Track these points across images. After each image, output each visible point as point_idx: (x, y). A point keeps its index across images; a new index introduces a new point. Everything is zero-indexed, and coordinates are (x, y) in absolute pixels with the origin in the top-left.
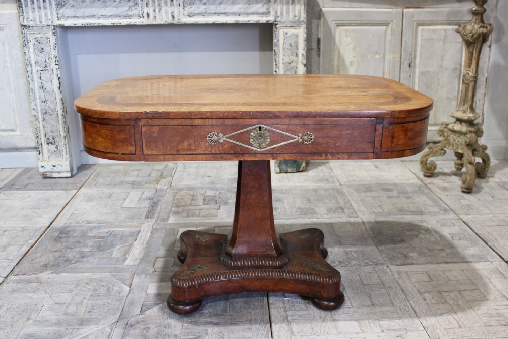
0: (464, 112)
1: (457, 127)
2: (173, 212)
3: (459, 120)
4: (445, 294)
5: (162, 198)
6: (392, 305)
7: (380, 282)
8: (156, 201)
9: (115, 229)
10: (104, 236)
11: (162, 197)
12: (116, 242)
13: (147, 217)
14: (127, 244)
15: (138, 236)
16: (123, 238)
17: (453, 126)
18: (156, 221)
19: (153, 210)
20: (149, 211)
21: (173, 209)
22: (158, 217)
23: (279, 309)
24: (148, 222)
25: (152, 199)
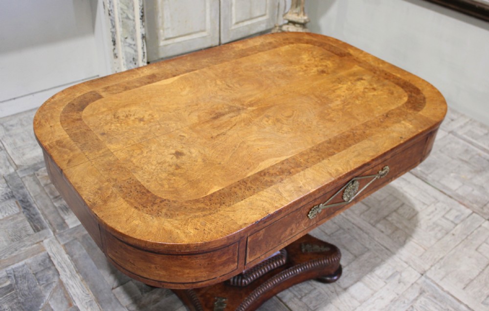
0: (298, 14)
1: (292, 28)
2: (62, 209)
3: (294, 23)
4: (390, 219)
5: (25, 190)
6: (366, 250)
7: (338, 228)
8: (21, 198)
9: (13, 267)
10: (11, 285)
11: (22, 188)
12: (35, 287)
13: (36, 230)
14: (54, 285)
15: (54, 265)
16: (39, 275)
17: (288, 28)
18: (54, 232)
19: (34, 215)
20: (29, 219)
21: (56, 204)
22: (51, 224)
23: (292, 300)
24: (46, 238)
25: (13, 197)
